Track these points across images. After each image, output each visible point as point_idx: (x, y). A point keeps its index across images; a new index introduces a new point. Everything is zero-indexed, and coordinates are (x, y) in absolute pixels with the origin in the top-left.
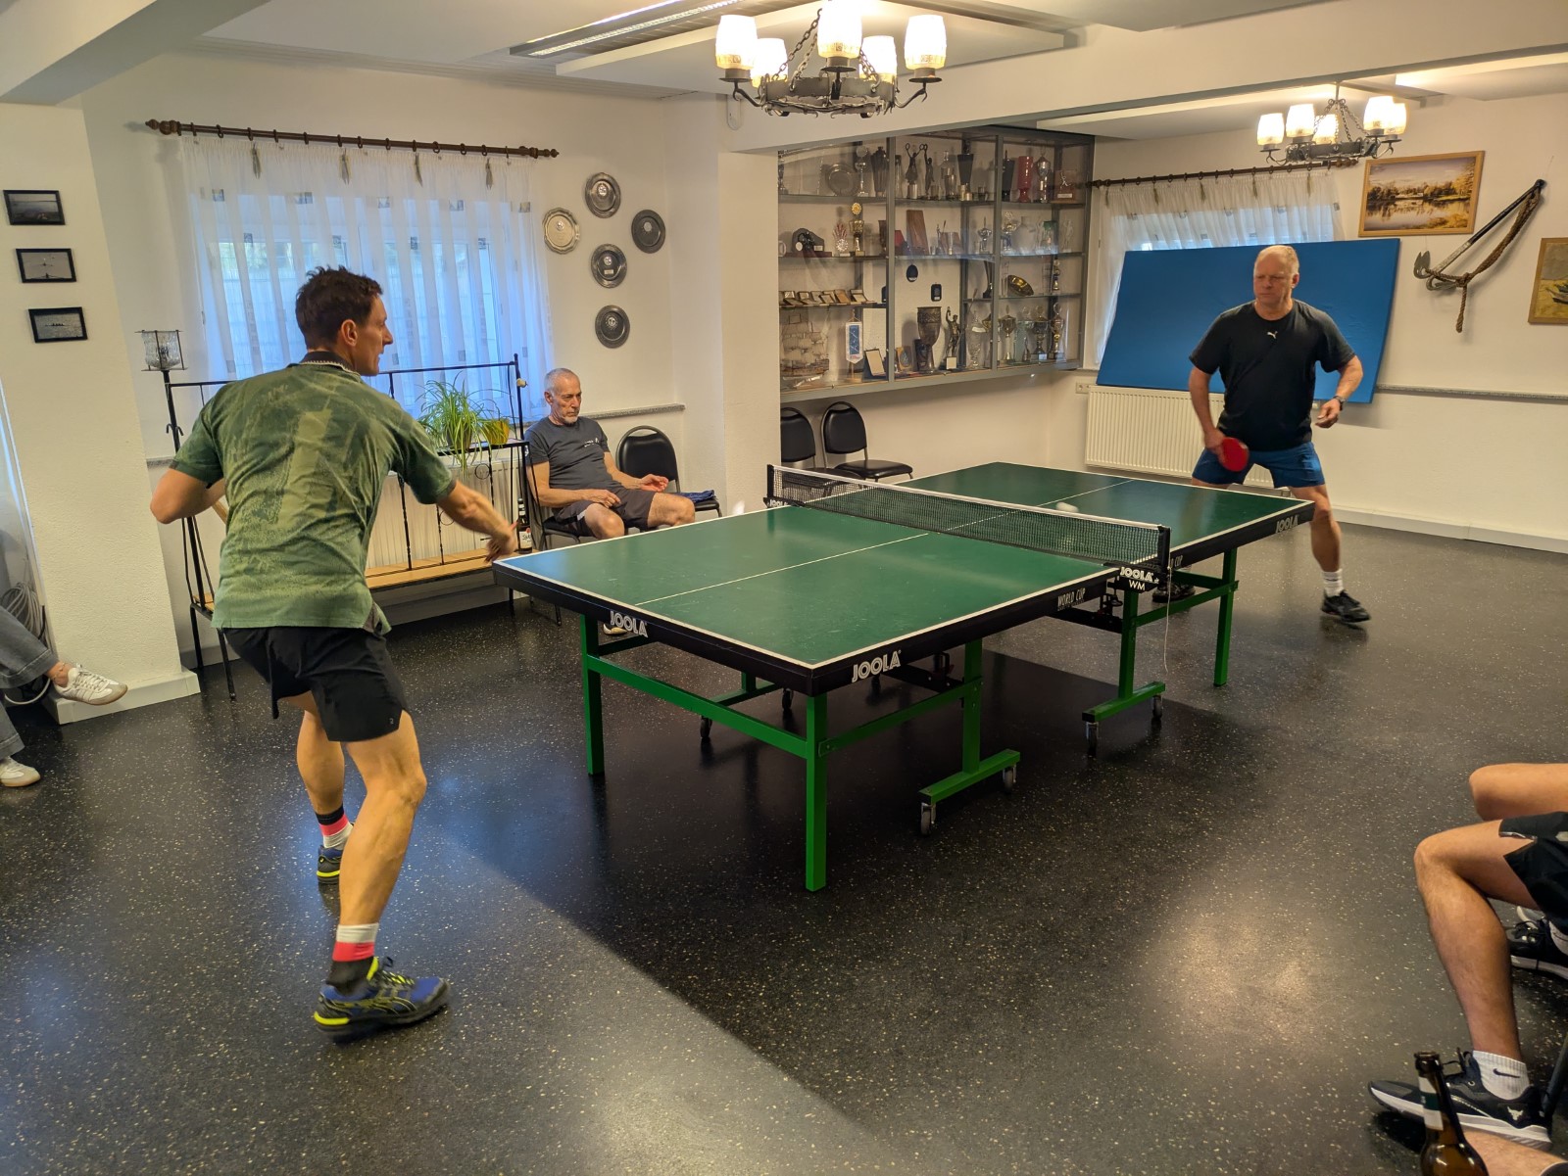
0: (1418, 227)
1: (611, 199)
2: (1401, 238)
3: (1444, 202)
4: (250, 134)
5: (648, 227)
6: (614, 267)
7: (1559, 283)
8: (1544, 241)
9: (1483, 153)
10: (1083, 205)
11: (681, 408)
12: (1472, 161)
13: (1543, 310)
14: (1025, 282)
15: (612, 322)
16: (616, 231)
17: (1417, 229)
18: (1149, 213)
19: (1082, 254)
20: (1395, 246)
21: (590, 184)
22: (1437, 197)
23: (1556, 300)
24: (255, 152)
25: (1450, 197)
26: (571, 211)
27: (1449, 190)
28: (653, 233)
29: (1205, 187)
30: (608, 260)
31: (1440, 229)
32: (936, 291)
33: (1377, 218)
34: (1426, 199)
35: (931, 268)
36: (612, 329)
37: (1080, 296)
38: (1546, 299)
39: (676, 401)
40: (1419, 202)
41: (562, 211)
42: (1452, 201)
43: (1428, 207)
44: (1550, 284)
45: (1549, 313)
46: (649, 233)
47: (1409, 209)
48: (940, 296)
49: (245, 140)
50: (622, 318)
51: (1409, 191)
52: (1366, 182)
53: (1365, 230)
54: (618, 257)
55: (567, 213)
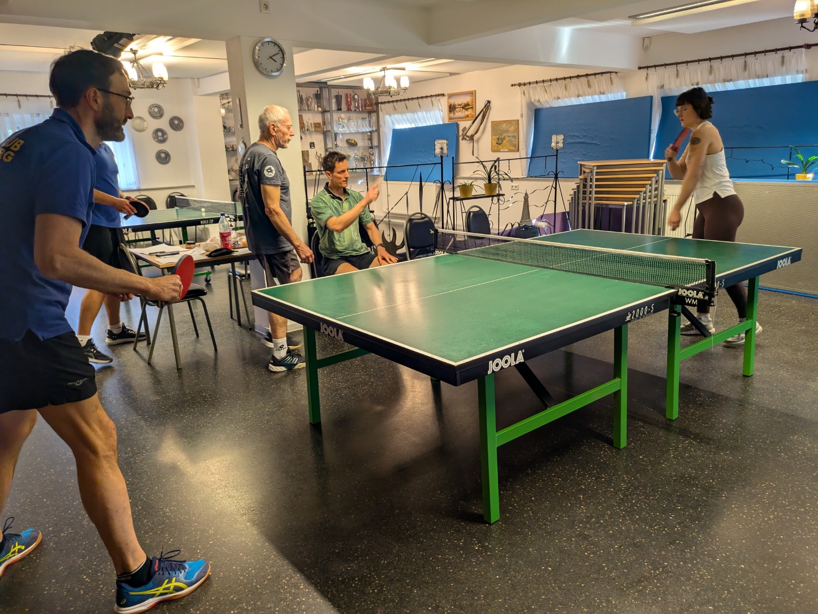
0: (462, 118)
1: (160, 112)
2: (458, 122)
3: (467, 109)
4: (17, 95)
5: (176, 122)
6: (163, 136)
7: (497, 137)
8: (492, 122)
9: (475, 91)
10: (377, 112)
11: (193, 186)
12: (473, 94)
13: (495, 146)
14: (355, 141)
15: (163, 155)
16: (163, 123)
17: (461, 118)
18: (394, 114)
19: (378, 130)
20: (457, 125)
21: (150, 108)
22: (466, 107)
23: (497, 143)
24: (19, 101)
25: (469, 107)
26: (143, 117)
27: (468, 105)
28: (178, 124)
29: (407, 105)
30: (160, 134)
31: (467, 118)
32: (312, 145)
33: (452, 115)
34: (463, 108)
35: (308, 136)
36: (164, 158)
37: (379, 147)
38: (495, 142)
39: (193, 184)
40: (462, 109)
41: (139, 117)
42: (469, 108)
43: (464, 110)
44: (494, 137)
45: (495, 148)
46: (177, 124)
47: (460, 111)
48: (314, 146)
49: (16, 97)
50: (167, 155)
51: (459, 105)
52: (448, 102)
53: (450, 119)
54: (164, 133)
55: (141, 118)
